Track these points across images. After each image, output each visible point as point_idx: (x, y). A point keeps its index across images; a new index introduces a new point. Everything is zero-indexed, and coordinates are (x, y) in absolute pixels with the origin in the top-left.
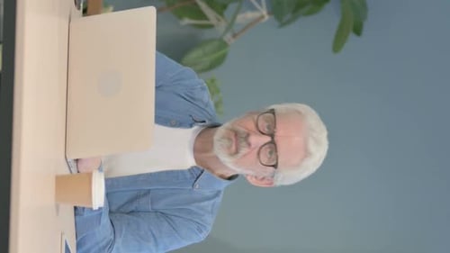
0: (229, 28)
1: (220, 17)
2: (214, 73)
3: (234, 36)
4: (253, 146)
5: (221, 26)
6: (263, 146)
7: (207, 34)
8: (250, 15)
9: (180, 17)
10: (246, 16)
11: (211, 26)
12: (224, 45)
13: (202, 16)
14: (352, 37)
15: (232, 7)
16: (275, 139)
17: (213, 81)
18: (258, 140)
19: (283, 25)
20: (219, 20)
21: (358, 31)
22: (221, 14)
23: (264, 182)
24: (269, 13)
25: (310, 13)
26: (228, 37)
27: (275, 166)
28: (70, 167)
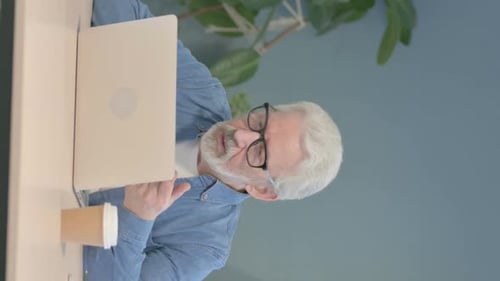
0: (261, 35)
1: (249, 24)
2: (243, 88)
3: (266, 45)
4: (242, 145)
5: (252, 34)
6: (251, 145)
7: (237, 43)
8: (284, 22)
9: (205, 24)
10: (279, 23)
11: (240, 34)
12: (256, 55)
13: (229, 22)
14: (399, 46)
15: (263, 13)
17: (242, 96)
18: (247, 137)
19: (322, 32)
20: (249, 27)
21: (406, 39)
22: (252, 21)
23: (268, 195)
24: (306, 20)
25: (352, 19)
26: (258, 47)
27: (264, 167)
28: (78, 199)
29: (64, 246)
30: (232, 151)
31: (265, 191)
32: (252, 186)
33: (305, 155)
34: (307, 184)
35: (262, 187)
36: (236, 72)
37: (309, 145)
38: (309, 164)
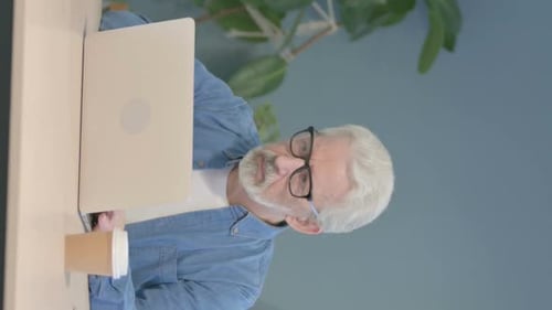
0: (288, 42)
1: (276, 28)
2: (267, 100)
3: (294, 52)
4: (283, 172)
5: (277, 40)
6: (294, 173)
7: (261, 49)
8: (314, 26)
9: (227, 29)
10: (309, 27)
11: (264, 40)
12: (281, 63)
13: (253, 26)
14: (443, 53)
15: (291, 16)
16: (311, 163)
17: (267, 108)
18: (290, 164)
19: (355, 38)
20: (275, 32)
21: (450, 45)
22: (278, 25)
24: (338, 24)
25: (388, 23)
26: (286, 54)
27: (309, 197)
28: (83, 223)
29: (68, 276)
30: (271, 178)
31: (307, 223)
32: (293, 218)
33: (353, 184)
34: (355, 215)
35: (304, 219)
36: (261, 82)
37: (358, 173)
38: (357, 195)
